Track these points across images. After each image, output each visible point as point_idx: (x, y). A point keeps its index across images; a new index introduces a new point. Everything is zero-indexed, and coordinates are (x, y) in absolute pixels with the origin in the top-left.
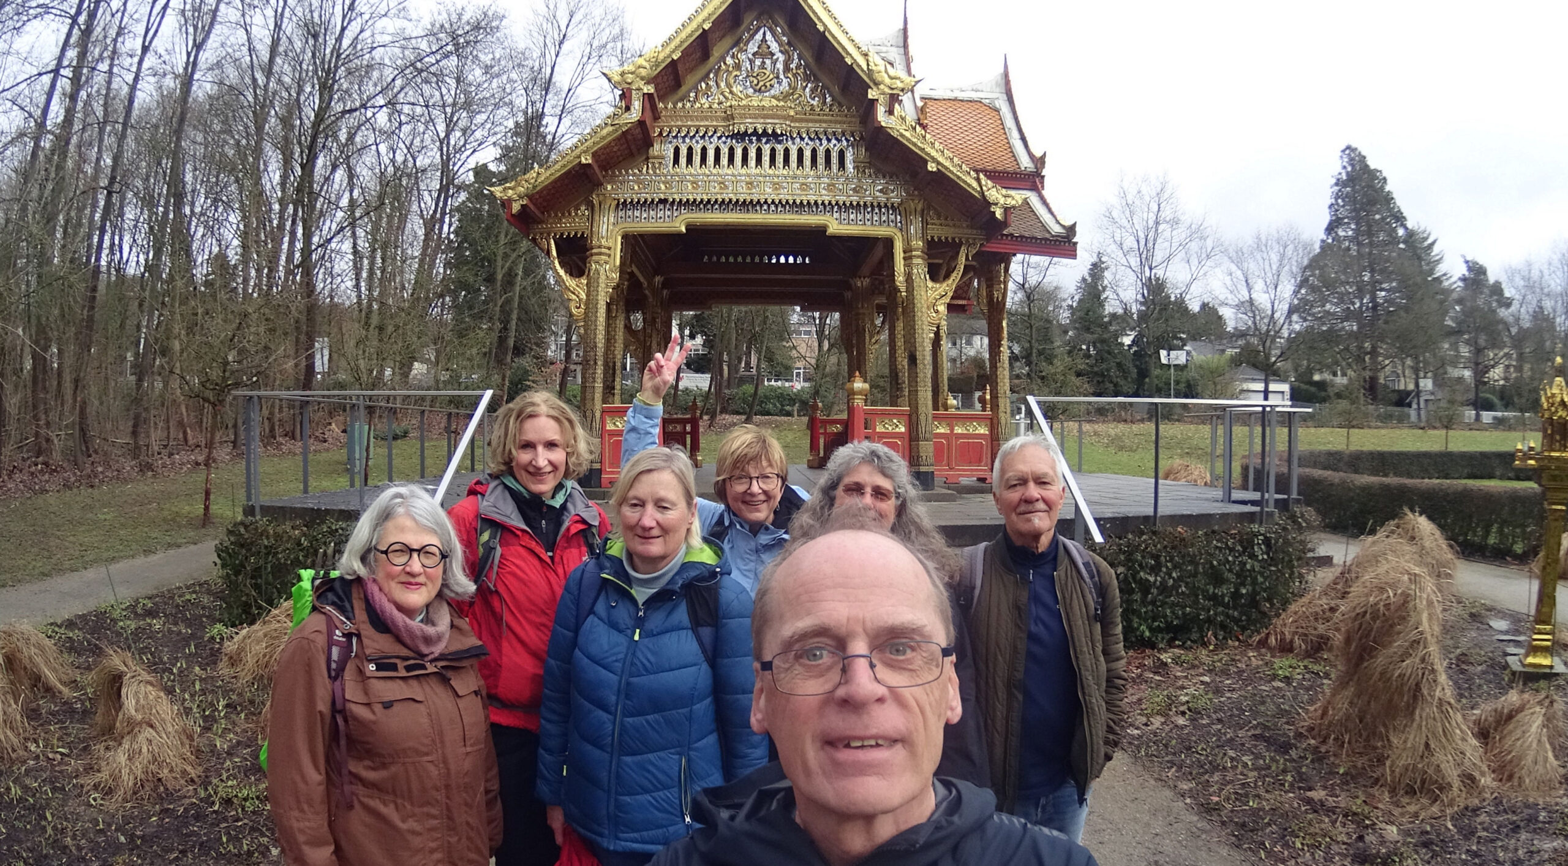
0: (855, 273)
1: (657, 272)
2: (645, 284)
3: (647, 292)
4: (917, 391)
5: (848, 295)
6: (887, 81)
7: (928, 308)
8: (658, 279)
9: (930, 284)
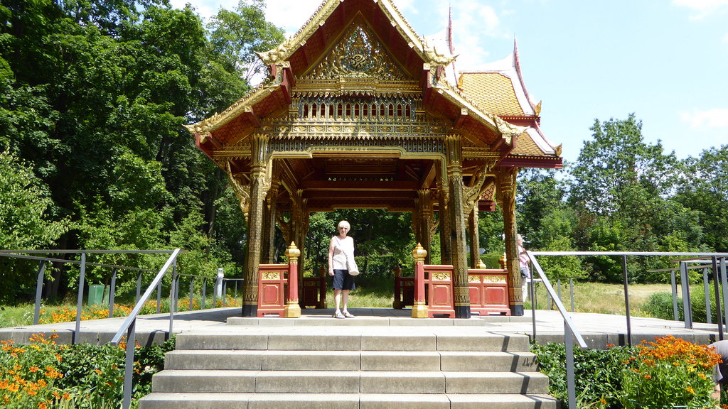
0: (420, 186)
1: (299, 187)
2: (291, 194)
3: (292, 198)
4: (457, 255)
5: (417, 201)
6: (436, 58)
7: (463, 202)
8: (300, 191)
9: (464, 188)
